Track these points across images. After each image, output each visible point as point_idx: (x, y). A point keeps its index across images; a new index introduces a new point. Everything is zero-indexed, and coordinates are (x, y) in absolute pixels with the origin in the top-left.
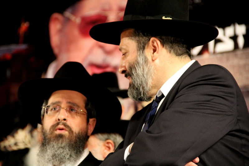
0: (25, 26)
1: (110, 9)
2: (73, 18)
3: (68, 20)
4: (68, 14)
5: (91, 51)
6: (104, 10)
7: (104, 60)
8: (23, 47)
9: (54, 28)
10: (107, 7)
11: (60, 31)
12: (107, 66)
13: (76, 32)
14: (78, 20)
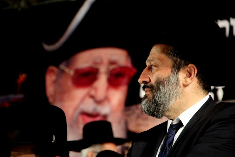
0: (23, 77)
1: (101, 63)
2: (67, 70)
3: (63, 72)
4: (62, 66)
5: (83, 100)
6: (96, 63)
7: (95, 109)
8: (20, 96)
9: (50, 79)
10: (98, 61)
11: (55, 82)
12: (97, 115)
13: (70, 83)
14: (72, 73)
